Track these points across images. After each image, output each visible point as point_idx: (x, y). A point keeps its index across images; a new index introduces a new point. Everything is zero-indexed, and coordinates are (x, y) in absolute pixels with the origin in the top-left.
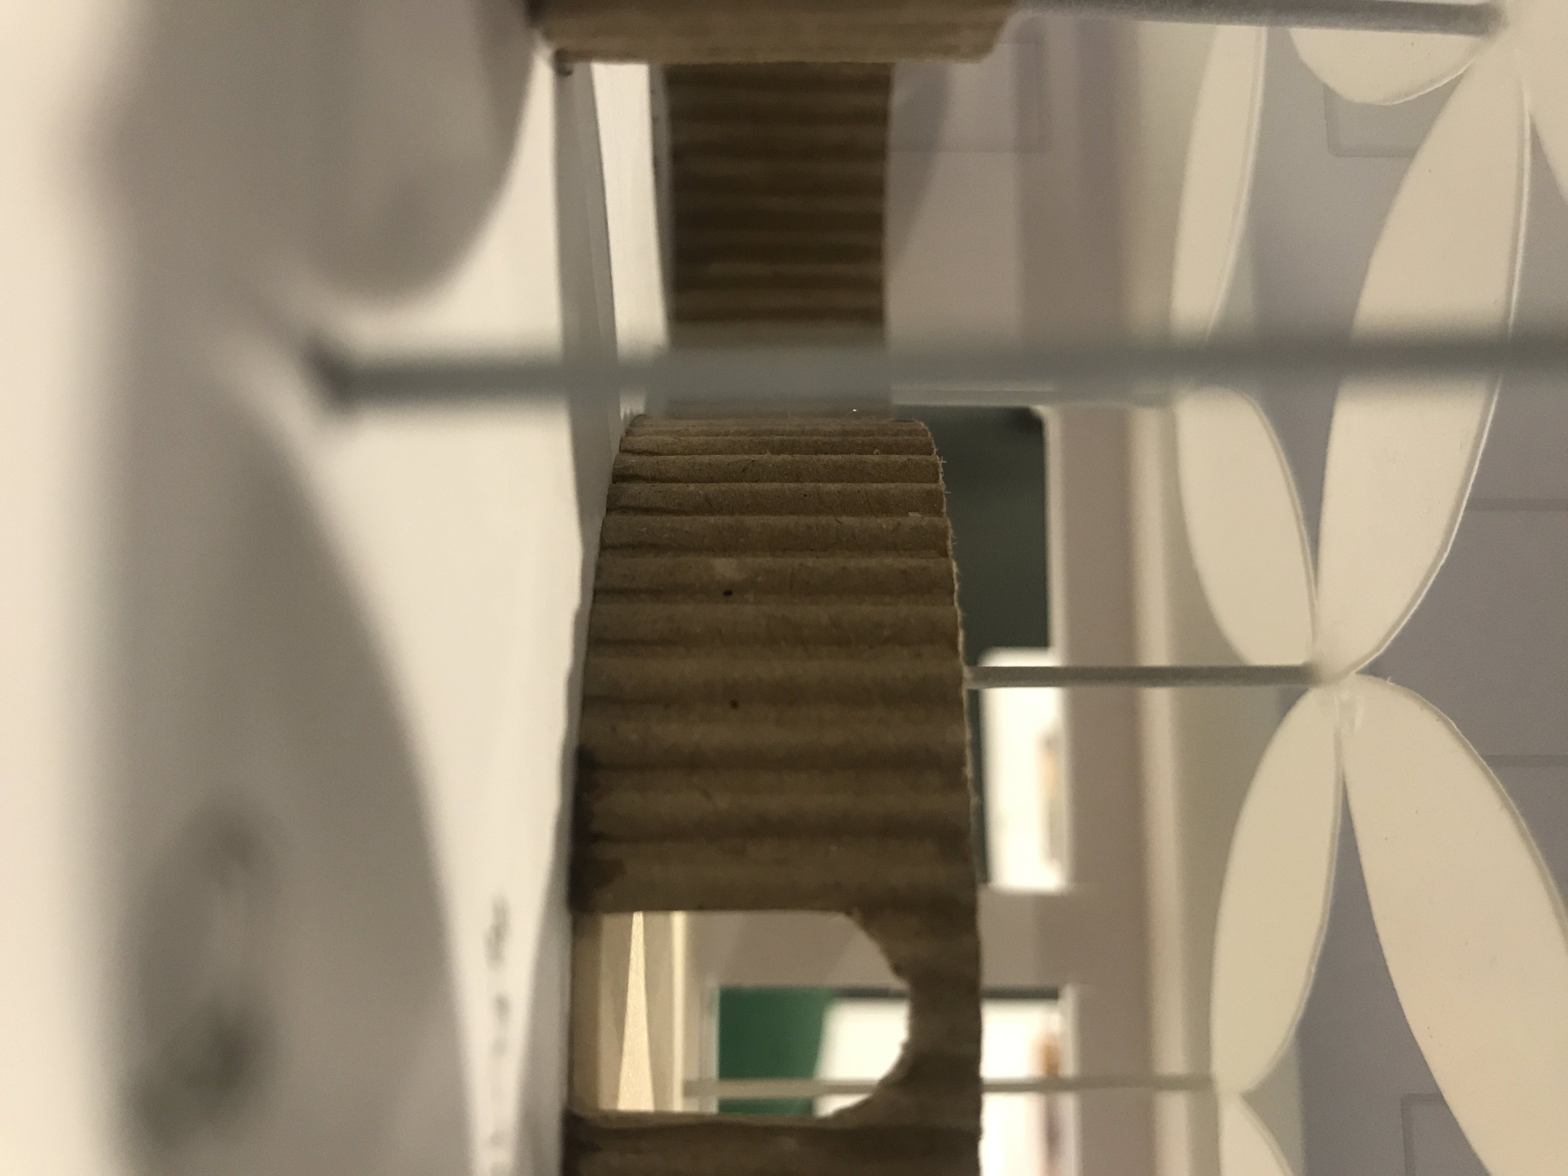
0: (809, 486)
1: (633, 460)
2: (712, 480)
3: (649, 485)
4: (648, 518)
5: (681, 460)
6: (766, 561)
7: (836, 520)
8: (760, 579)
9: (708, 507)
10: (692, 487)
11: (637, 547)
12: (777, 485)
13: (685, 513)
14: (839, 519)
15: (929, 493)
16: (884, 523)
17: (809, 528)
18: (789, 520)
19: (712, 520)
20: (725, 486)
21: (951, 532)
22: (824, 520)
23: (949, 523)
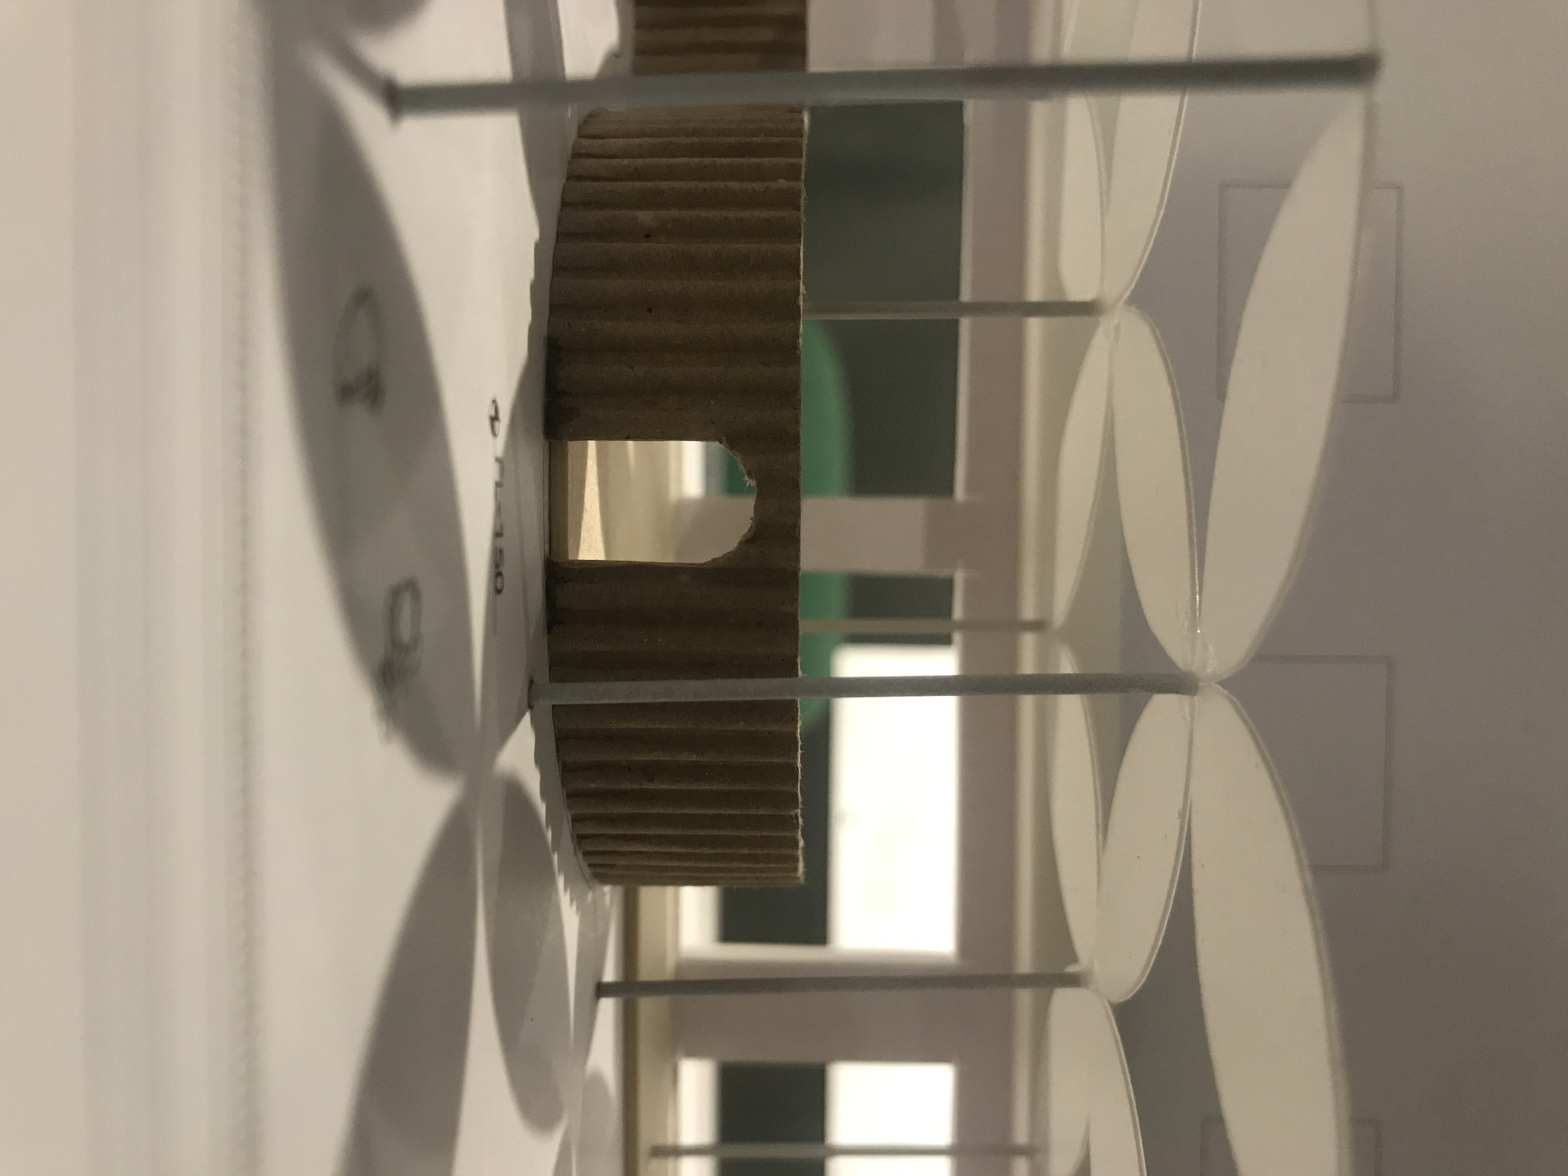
0: (707, 161)
1: (586, 142)
2: (641, 156)
3: (597, 160)
4: (595, 184)
5: (621, 142)
6: (675, 213)
7: (724, 185)
8: (669, 226)
9: (636, 175)
10: (626, 161)
11: (588, 204)
12: (684, 160)
13: (621, 180)
14: (726, 184)
15: (793, 165)
16: (758, 186)
17: (705, 190)
18: (691, 185)
19: (638, 184)
20: (649, 161)
21: (804, 195)
22: (715, 184)
23: (803, 188)
